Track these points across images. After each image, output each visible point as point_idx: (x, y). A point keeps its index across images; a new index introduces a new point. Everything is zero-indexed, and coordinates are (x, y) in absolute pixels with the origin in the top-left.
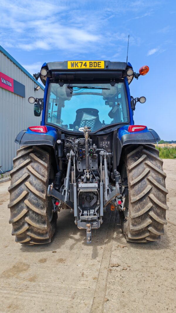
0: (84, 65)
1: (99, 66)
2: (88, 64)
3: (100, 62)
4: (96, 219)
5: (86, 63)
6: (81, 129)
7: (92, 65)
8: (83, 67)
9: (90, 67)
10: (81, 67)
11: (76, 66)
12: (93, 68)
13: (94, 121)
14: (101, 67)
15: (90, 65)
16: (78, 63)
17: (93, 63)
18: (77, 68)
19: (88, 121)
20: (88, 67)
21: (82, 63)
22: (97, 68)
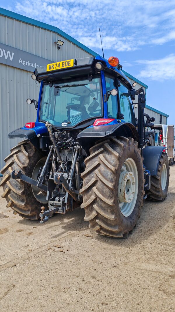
0: (58, 66)
1: (69, 64)
2: (61, 65)
3: (71, 61)
4: (60, 204)
5: (59, 64)
6: (63, 125)
7: (64, 64)
8: (58, 68)
9: (62, 66)
10: (56, 68)
11: (53, 68)
12: (64, 67)
13: (79, 116)
14: (70, 65)
15: (63, 65)
16: (54, 64)
17: (65, 63)
18: (53, 69)
19: (74, 116)
20: (61, 67)
21: (57, 64)
22: (68, 67)
